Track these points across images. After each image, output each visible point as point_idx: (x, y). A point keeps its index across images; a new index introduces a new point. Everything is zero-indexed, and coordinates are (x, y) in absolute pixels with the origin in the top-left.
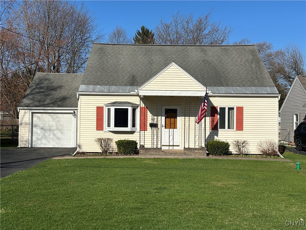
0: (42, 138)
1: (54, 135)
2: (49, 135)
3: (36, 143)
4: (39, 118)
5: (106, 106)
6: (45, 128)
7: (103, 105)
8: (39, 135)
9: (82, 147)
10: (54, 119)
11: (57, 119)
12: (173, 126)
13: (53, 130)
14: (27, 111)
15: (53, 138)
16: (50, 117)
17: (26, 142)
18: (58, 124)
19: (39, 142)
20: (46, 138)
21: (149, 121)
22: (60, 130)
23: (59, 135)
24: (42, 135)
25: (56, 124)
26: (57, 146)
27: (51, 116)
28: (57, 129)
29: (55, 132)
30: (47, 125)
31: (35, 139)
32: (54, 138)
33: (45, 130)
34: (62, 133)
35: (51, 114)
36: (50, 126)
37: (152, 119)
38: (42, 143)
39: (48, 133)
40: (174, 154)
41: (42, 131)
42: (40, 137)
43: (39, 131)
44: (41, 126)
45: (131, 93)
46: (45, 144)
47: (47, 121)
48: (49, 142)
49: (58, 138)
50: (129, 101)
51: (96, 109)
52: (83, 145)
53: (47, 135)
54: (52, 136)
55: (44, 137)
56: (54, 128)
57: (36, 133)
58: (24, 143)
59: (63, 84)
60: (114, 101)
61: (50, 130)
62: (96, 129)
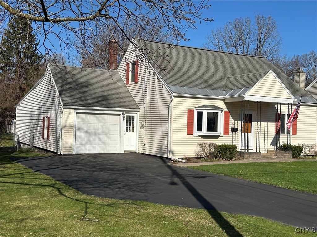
0: (87, 143)
1: (100, 139)
2: (94, 140)
3: (80, 149)
4: (83, 119)
5: (196, 109)
6: (90, 131)
7: (193, 108)
8: (83, 140)
9: (174, 152)
10: (99, 121)
11: (103, 121)
12: (247, 130)
13: (99, 134)
14: (72, 110)
15: (98, 143)
16: (95, 118)
17: (70, 147)
18: (104, 127)
19: (83, 148)
20: (91, 142)
21: (231, 126)
22: (106, 134)
23: (105, 139)
24: (86, 139)
25: (102, 127)
26: (103, 152)
27: (97, 117)
28: (103, 132)
29: (101, 136)
30: (92, 128)
31: (79, 144)
32: (100, 142)
33: (89, 134)
34: (108, 137)
35: (96, 115)
36: (95, 129)
37: (234, 124)
38: (86, 149)
39: (93, 137)
40: (270, 158)
41: (87, 134)
42: (84, 142)
43: (83, 135)
44: (86, 129)
45: (219, 96)
46: (89, 150)
47: (92, 123)
48: (94, 148)
49: (104, 143)
50: (216, 105)
51: (187, 112)
52: (175, 150)
53: (91, 139)
54: (97, 141)
55: (89, 142)
56: (100, 131)
57: (80, 137)
58: (67, 149)
59: (90, 80)
60: (203, 104)
61: (95, 134)
62: (186, 133)
